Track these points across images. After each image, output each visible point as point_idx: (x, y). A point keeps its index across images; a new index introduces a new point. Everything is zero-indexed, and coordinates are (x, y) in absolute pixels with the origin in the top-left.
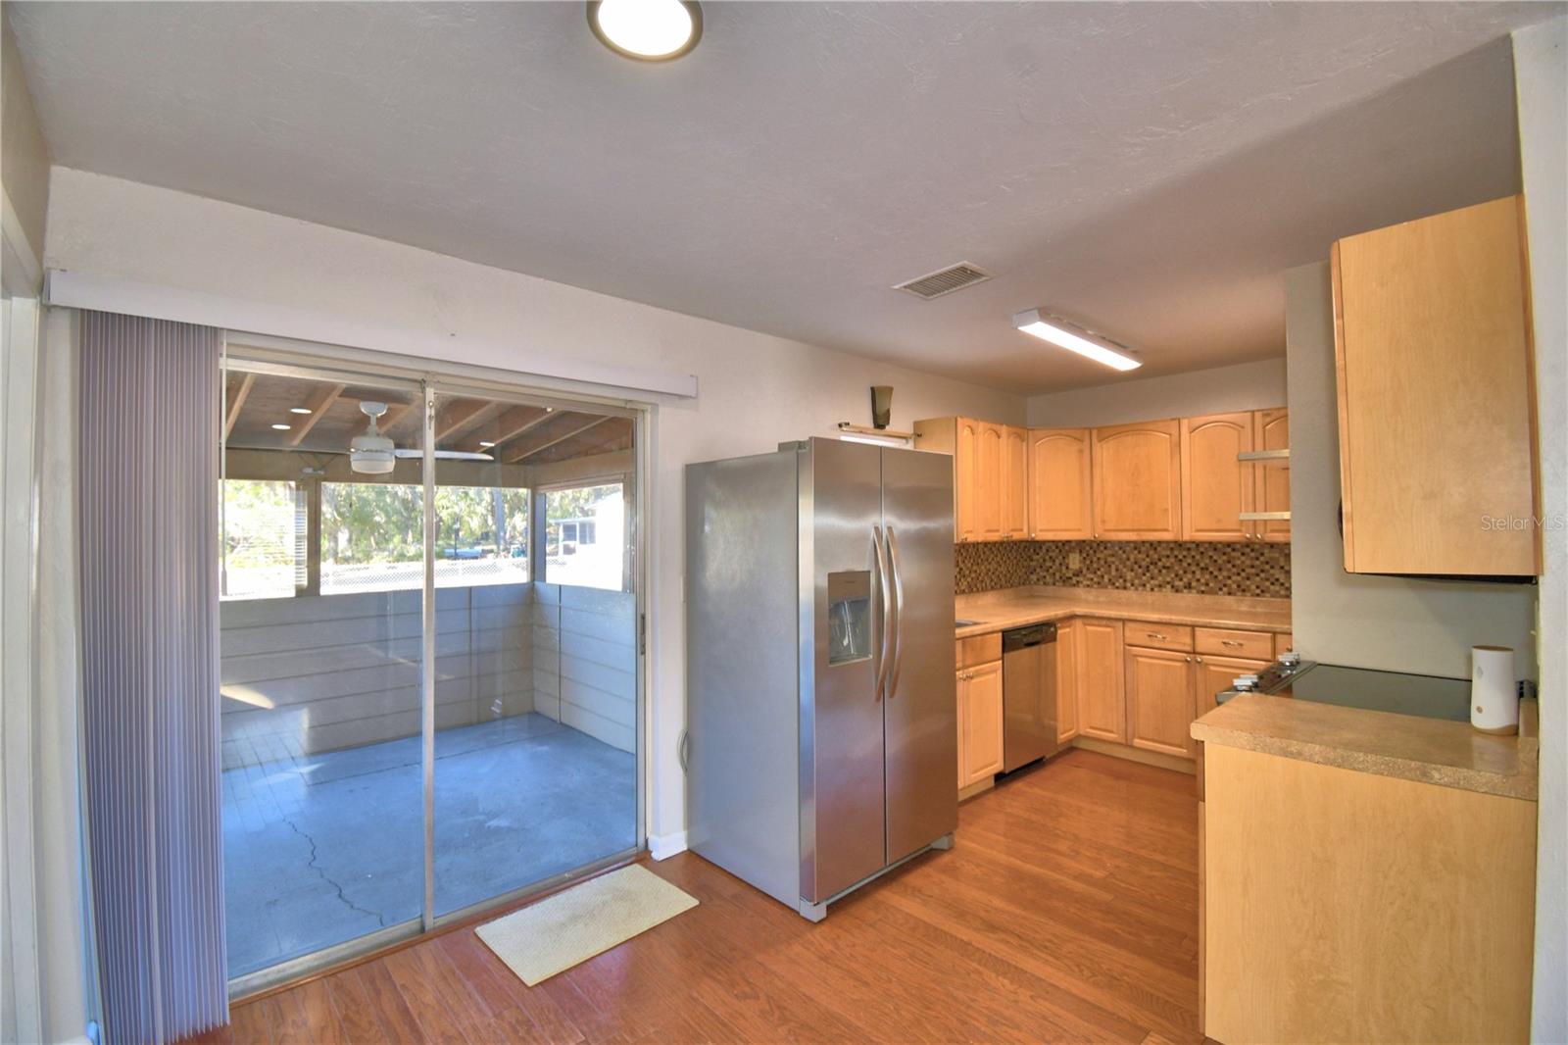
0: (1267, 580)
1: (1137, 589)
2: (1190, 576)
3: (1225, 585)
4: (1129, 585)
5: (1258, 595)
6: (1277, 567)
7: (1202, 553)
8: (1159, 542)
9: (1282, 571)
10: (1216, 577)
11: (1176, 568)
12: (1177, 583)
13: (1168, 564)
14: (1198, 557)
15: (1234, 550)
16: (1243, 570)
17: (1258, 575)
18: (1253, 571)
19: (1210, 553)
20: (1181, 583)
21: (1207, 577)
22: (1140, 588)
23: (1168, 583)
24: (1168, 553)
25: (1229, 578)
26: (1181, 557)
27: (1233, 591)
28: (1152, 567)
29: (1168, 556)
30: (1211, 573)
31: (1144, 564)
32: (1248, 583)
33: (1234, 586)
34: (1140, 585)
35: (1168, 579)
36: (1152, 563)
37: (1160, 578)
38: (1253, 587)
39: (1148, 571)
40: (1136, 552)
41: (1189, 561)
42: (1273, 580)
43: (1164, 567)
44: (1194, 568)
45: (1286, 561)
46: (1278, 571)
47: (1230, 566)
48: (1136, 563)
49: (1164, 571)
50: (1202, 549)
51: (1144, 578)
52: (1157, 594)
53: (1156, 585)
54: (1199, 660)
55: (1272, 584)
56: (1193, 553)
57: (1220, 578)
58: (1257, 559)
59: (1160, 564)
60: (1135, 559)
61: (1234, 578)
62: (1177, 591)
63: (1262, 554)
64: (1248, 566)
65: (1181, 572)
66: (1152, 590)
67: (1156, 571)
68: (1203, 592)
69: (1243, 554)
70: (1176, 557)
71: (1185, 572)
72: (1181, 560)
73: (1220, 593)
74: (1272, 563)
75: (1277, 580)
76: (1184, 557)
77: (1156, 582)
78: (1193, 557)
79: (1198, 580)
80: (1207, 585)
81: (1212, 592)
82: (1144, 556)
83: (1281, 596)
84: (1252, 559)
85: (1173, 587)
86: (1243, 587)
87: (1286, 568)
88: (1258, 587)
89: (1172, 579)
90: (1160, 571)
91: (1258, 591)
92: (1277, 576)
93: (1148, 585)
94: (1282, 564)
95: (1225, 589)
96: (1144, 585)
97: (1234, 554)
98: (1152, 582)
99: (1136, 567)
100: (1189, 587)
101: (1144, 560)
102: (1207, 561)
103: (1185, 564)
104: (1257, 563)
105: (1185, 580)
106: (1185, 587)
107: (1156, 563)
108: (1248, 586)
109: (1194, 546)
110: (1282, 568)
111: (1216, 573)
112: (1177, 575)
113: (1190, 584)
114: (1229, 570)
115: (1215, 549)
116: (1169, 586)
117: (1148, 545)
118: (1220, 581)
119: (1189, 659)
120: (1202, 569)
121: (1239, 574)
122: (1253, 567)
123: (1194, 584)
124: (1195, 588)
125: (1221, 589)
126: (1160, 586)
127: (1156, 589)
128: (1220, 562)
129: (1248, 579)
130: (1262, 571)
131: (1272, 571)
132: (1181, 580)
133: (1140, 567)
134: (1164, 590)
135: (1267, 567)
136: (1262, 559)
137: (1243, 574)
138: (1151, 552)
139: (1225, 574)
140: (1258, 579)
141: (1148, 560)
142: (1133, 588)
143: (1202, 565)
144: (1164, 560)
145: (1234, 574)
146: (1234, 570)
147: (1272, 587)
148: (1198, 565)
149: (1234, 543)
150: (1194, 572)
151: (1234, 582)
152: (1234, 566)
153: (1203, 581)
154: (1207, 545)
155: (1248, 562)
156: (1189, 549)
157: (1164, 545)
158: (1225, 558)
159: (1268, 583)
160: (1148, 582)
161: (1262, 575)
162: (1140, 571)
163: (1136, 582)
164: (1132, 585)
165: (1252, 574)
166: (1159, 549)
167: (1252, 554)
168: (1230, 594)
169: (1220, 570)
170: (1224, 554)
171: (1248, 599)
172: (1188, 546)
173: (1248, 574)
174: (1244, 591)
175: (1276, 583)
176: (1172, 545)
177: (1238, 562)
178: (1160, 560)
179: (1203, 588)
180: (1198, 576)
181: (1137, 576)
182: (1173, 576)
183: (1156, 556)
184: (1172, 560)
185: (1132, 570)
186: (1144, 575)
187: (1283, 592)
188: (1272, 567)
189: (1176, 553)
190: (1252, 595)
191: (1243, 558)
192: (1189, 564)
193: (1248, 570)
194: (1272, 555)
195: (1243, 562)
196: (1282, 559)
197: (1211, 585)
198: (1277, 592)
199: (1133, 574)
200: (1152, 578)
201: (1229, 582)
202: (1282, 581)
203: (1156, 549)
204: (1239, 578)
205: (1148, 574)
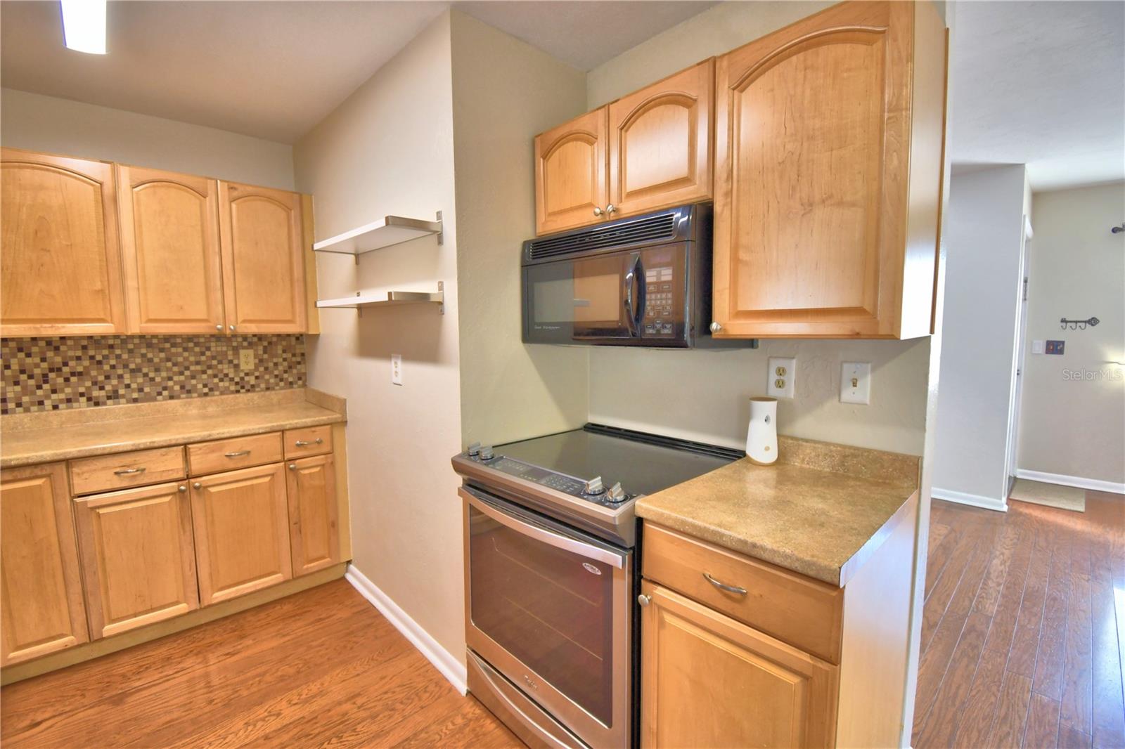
0: (215, 376)
1: (27, 410)
2: (115, 382)
3: (165, 388)
4: (11, 405)
5: (206, 395)
6: (224, 361)
7: (131, 351)
8: (63, 338)
9: (232, 365)
10: (152, 379)
11: (94, 373)
12: (96, 393)
13: (80, 369)
14: (125, 356)
15: (174, 345)
16: (187, 368)
17: (204, 372)
18: (199, 368)
19: (144, 351)
20: (103, 393)
21: (140, 380)
22: (34, 408)
23: (82, 395)
24: (79, 353)
25: (170, 379)
26: (99, 358)
27: (175, 394)
28: (52, 375)
29: (79, 358)
30: (146, 375)
31: (37, 371)
32: (194, 382)
33: (177, 388)
34: (33, 404)
35: (82, 390)
36: (51, 370)
37: (68, 390)
38: (200, 386)
39: (46, 382)
40: (21, 355)
41: (113, 362)
42: (221, 376)
43: (73, 374)
44: (120, 371)
45: (234, 354)
46: (226, 366)
47: (169, 364)
48: (23, 372)
49: (74, 379)
50: (131, 346)
51: (39, 392)
52: (64, 411)
53: (61, 401)
54: (197, 484)
55: (221, 380)
56: (118, 352)
57: (158, 379)
58: (203, 354)
59: (65, 369)
60: (20, 365)
61: (176, 378)
62: (97, 404)
63: (208, 349)
64: (192, 363)
65: (101, 378)
66: (55, 407)
67: (60, 380)
68: (135, 400)
69: (185, 349)
70: (92, 358)
71: (107, 377)
72: (99, 362)
73: (159, 398)
74: (219, 358)
75: (226, 375)
76: (104, 357)
77: (62, 396)
78: (118, 357)
79: (128, 386)
80: (141, 390)
81: (150, 398)
82: (37, 360)
83: (232, 392)
84: (196, 354)
85: (89, 399)
86: (188, 387)
87: (236, 362)
88: (205, 386)
89: (88, 388)
90: (67, 380)
91: (206, 390)
92: (226, 371)
93: (48, 403)
94: (230, 358)
95: (165, 393)
96: (41, 403)
97: (173, 350)
98: (54, 396)
99: (23, 377)
100: (114, 396)
101: (37, 366)
102: (138, 360)
103: (106, 367)
104: (203, 358)
105: (108, 388)
106: (109, 398)
107: (59, 370)
108: (195, 386)
109: (118, 341)
110: (230, 362)
111: (152, 375)
112: (95, 383)
113: (116, 392)
114: (168, 369)
115: (149, 345)
116: (83, 399)
117: (42, 344)
118: (159, 384)
119: (183, 488)
120: (132, 371)
121: (181, 373)
122: (198, 363)
123: (122, 392)
124: (123, 396)
125: (160, 394)
126: (69, 400)
127: (61, 406)
128: (156, 360)
129: (193, 377)
130: (210, 367)
131: (220, 367)
132: (102, 388)
133: (31, 377)
134: (75, 405)
135: (214, 362)
136: (208, 353)
137: (187, 373)
138: (50, 354)
139: (164, 374)
140: (205, 376)
141: (44, 365)
142: (20, 409)
143: (132, 366)
144: (72, 363)
145: (175, 374)
146: (176, 369)
147: (221, 384)
148: (126, 366)
149: (198, 336)
150: (120, 377)
151: (176, 383)
152: (175, 364)
153: (134, 386)
154: (136, 341)
155: (192, 359)
156: (111, 347)
157: (70, 343)
158: (162, 355)
159: (216, 380)
160: (48, 397)
161: (210, 372)
162: (32, 382)
163: (25, 399)
164: (19, 405)
165: (197, 371)
166: (63, 348)
167: (197, 349)
168: (171, 397)
169: (157, 370)
170: (162, 350)
171: (197, 401)
172: (111, 342)
173: (192, 371)
174: (189, 392)
175: (226, 379)
176: (85, 343)
177: (180, 359)
178: (65, 364)
179: (135, 395)
180: (127, 381)
181: (25, 391)
182: (88, 384)
183: (58, 359)
184: (86, 363)
185: (16, 383)
186: (39, 387)
187: (233, 388)
188: (220, 362)
189: (91, 352)
190: (199, 396)
191: (186, 354)
192: (113, 367)
193: (192, 368)
194: (219, 349)
195: (186, 359)
196: (230, 353)
197: (147, 390)
198: (228, 387)
199: (18, 388)
200: (54, 391)
201: (170, 383)
202: (231, 375)
203: (57, 349)
204: (182, 378)
205: (46, 386)
